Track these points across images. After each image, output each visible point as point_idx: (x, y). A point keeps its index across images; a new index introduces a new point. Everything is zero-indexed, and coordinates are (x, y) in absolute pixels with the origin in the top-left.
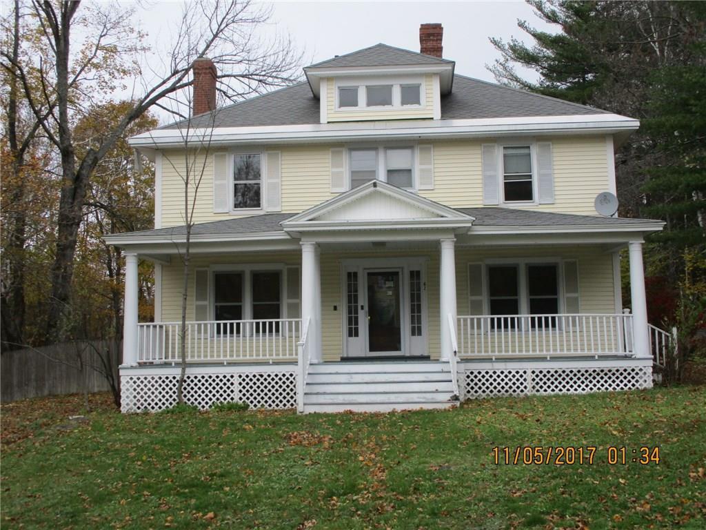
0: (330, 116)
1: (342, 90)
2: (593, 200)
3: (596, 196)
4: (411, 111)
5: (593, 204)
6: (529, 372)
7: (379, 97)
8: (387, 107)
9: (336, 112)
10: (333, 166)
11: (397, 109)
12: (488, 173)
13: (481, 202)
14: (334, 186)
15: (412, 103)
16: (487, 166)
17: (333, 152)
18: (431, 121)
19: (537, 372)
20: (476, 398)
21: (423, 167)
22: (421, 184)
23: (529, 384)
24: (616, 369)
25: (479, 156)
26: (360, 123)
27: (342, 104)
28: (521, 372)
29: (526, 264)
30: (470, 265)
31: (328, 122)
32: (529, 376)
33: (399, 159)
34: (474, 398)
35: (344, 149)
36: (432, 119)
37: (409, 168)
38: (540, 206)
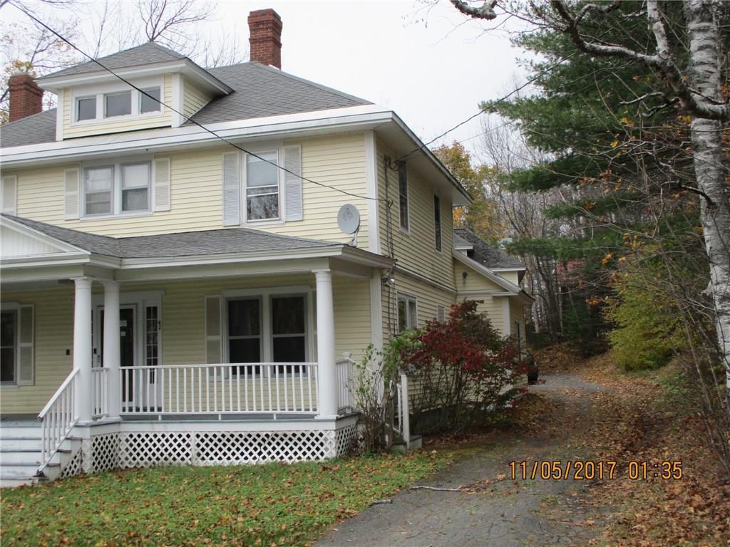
0: (66, 132)
1: (80, 102)
2: (336, 215)
3: (338, 209)
4: (152, 119)
5: (336, 220)
6: (193, 436)
7: (117, 106)
8: (126, 117)
9: (73, 127)
10: (67, 190)
11: (137, 119)
12: (229, 188)
13: (221, 223)
14: (68, 212)
15: (152, 110)
16: (228, 179)
17: (68, 174)
18: (168, 130)
19: (202, 436)
20: (135, 467)
21: (160, 184)
22: (157, 204)
23: (193, 451)
24: (292, 433)
25: (220, 167)
26: (95, 138)
27: (80, 117)
28: (184, 436)
29: (270, 296)
30: (208, 299)
31: (64, 139)
32: (193, 441)
33: (136, 177)
34: (132, 466)
35: (78, 169)
36: (170, 126)
37: (145, 187)
38: (288, 224)
